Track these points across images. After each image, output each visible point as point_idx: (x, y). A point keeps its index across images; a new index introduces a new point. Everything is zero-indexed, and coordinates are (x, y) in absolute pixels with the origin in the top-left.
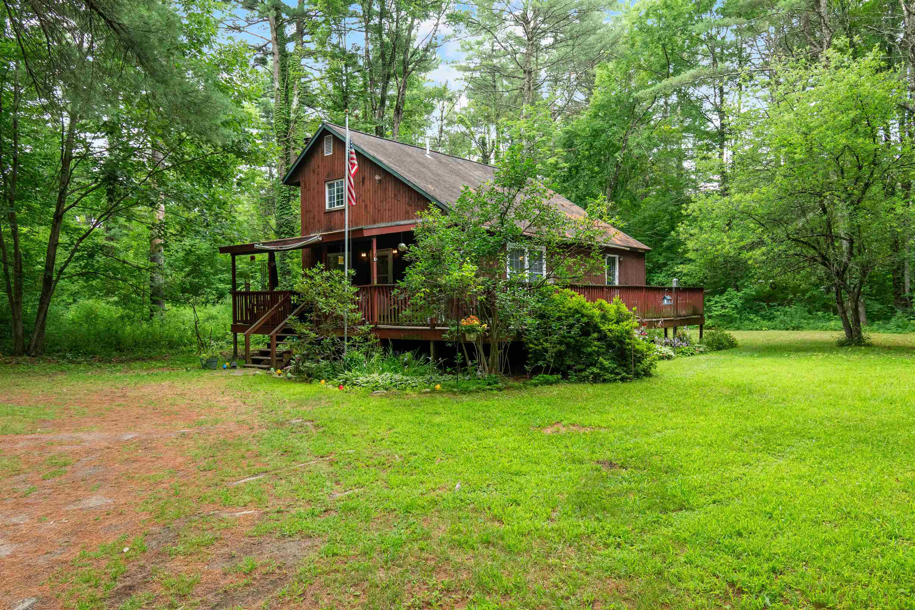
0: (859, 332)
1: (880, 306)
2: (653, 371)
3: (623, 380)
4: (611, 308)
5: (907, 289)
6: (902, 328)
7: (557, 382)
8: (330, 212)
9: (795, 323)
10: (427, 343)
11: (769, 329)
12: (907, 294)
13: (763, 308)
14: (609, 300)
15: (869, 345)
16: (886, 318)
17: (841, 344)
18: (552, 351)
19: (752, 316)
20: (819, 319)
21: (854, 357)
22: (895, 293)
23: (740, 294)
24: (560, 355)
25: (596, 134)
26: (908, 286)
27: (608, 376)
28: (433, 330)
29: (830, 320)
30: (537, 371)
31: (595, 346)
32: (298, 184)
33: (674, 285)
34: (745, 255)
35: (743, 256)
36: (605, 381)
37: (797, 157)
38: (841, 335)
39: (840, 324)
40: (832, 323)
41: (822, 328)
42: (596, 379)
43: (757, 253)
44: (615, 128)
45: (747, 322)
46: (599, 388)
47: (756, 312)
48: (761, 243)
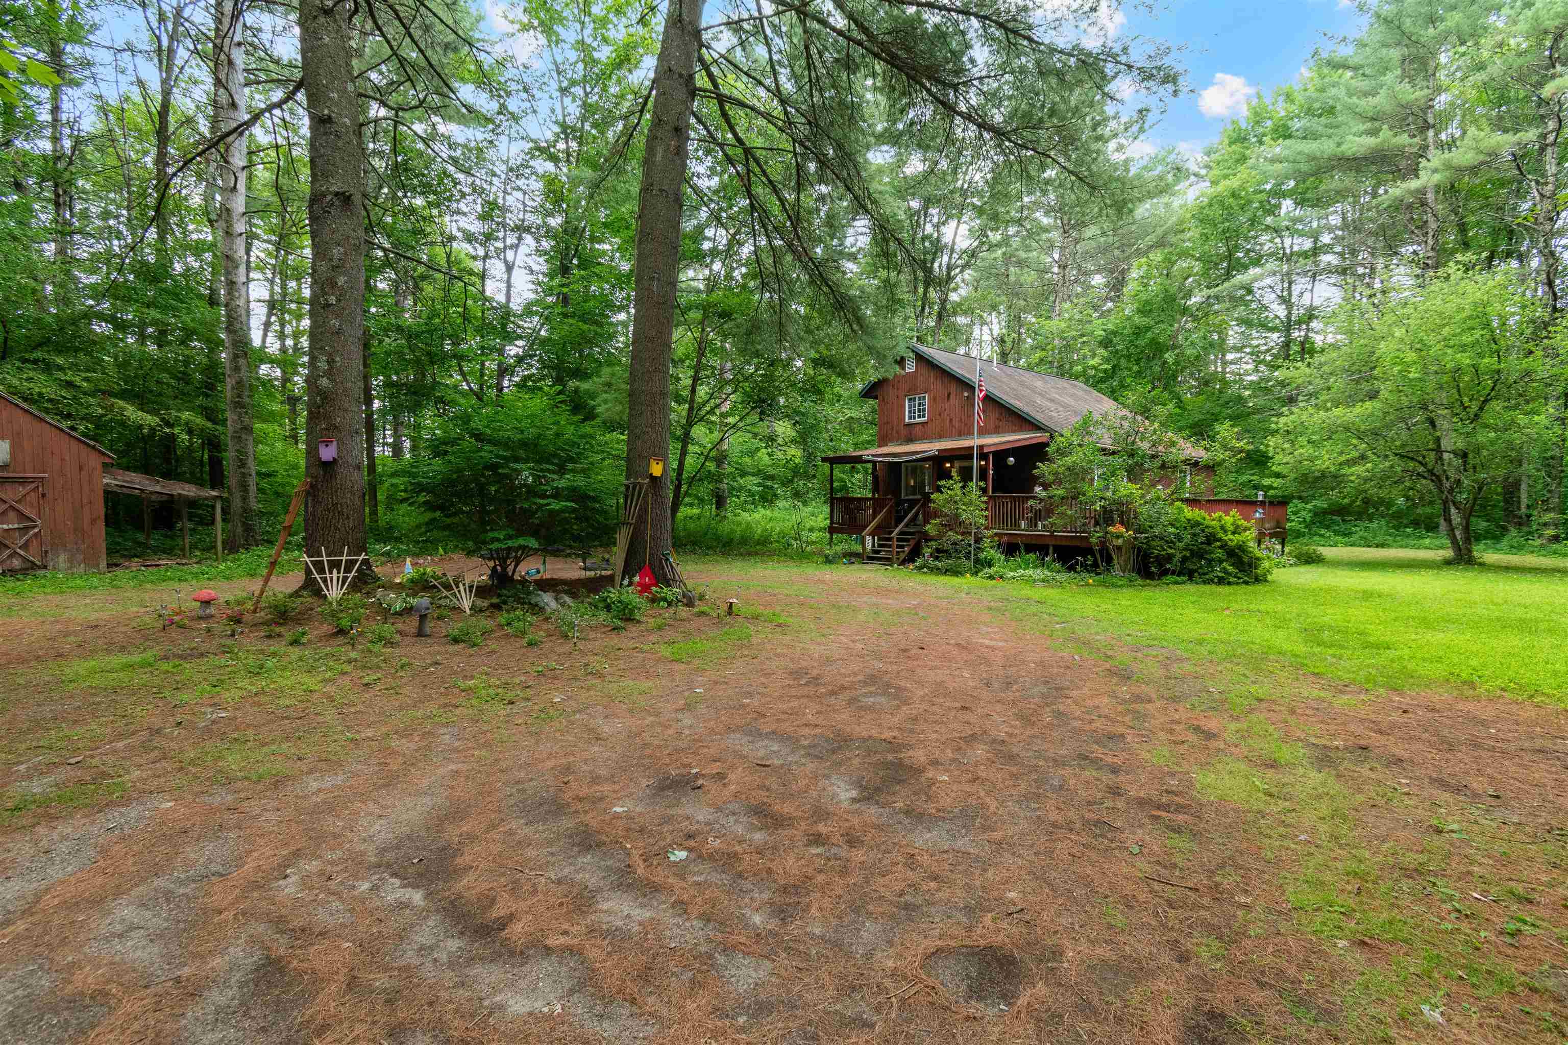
0: (1470, 551)
1: (1485, 524)
2: (1269, 577)
3: (1246, 583)
4: (1228, 520)
5: (1523, 506)
6: (1517, 548)
7: (1184, 583)
8: (909, 425)
9: (1379, 539)
10: (1047, 547)
11: (1346, 545)
12: (1524, 510)
13: (1334, 522)
14: (1227, 514)
15: (1482, 565)
16: (1497, 538)
17: (1448, 563)
18: (1178, 557)
19: (1323, 532)
20: (1408, 536)
21: (1470, 574)
22: (1506, 510)
23: (1309, 506)
24: (1184, 560)
25: (1139, 332)
26: (1524, 500)
27: (1232, 579)
28: (1052, 535)
29: (1421, 537)
30: (1165, 573)
31: (1220, 554)
32: (876, 398)
33: (1260, 498)
34: (1346, 470)
35: (1343, 472)
36: (1229, 583)
37: (1411, 376)
38: (1449, 553)
39: (1447, 542)
40: (1427, 541)
41: (1413, 547)
42: (1221, 581)
43: (1359, 469)
44: (1162, 326)
45: (1316, 538)
46: (1225, 589)
47: (1328, 527)
48: (1363, 458)
